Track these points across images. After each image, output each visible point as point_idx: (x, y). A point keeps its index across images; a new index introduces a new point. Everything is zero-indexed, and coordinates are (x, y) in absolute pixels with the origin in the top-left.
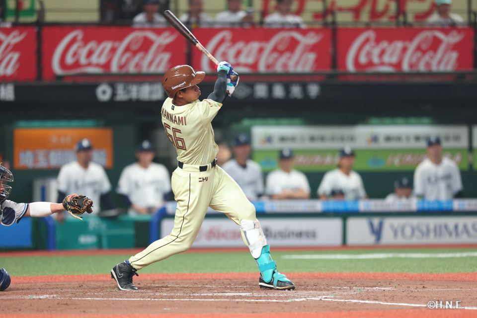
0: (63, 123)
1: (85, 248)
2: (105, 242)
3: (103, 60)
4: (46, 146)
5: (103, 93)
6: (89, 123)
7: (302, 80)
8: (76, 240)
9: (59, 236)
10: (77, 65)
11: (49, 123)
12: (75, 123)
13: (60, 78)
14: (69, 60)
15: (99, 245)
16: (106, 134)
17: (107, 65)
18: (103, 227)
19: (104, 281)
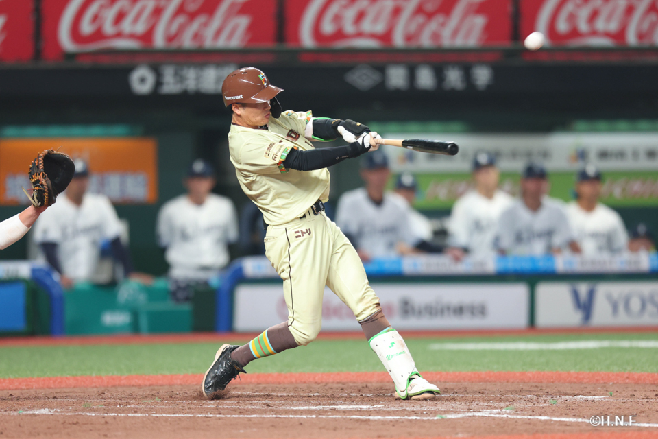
1: (112, 333)
2: (144, 322)
5: (141, 81)
6: (119, 130)
7: (464, 59)
8: (97, 318)
12: (97, 130)
13: (71, 56)
14: (87, 28)
15: (134, 329)
16: (146, 148)
18: (142, 298)
19: (139, 386)
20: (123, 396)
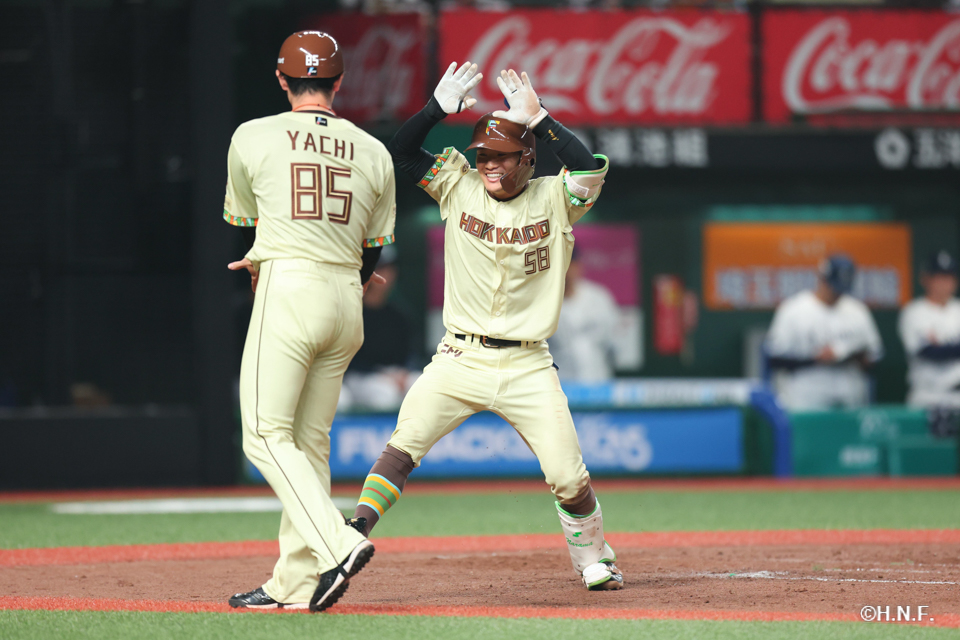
0: (807, 213)
1: (854, 475)
2: (895, 461)
3: (890, 82)
4: (772, 259)
5: (891, 150)
6: (862, 213)
8: (834, 457)
9: (799, 447)
10: (837, 90)
11: (779, 213)
12: (833, 213)
13: (798, 118)
14: (820, 81)
15: (883, 470)
16: (897, 237)
17: (899, 94)
18: (892, 432)
19: (887, 545)
20: (865, 556)
